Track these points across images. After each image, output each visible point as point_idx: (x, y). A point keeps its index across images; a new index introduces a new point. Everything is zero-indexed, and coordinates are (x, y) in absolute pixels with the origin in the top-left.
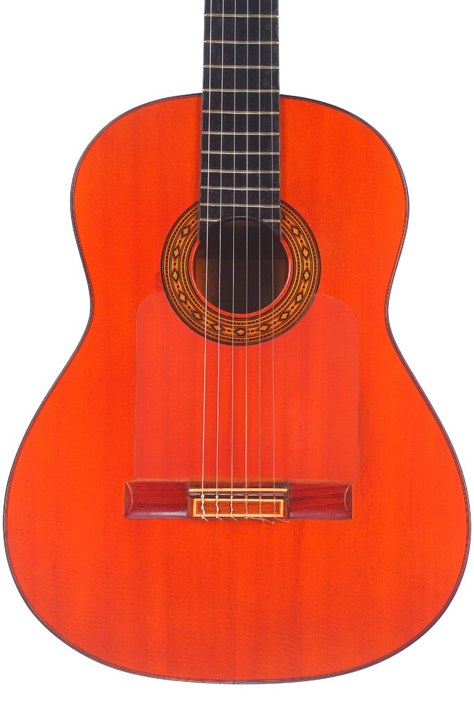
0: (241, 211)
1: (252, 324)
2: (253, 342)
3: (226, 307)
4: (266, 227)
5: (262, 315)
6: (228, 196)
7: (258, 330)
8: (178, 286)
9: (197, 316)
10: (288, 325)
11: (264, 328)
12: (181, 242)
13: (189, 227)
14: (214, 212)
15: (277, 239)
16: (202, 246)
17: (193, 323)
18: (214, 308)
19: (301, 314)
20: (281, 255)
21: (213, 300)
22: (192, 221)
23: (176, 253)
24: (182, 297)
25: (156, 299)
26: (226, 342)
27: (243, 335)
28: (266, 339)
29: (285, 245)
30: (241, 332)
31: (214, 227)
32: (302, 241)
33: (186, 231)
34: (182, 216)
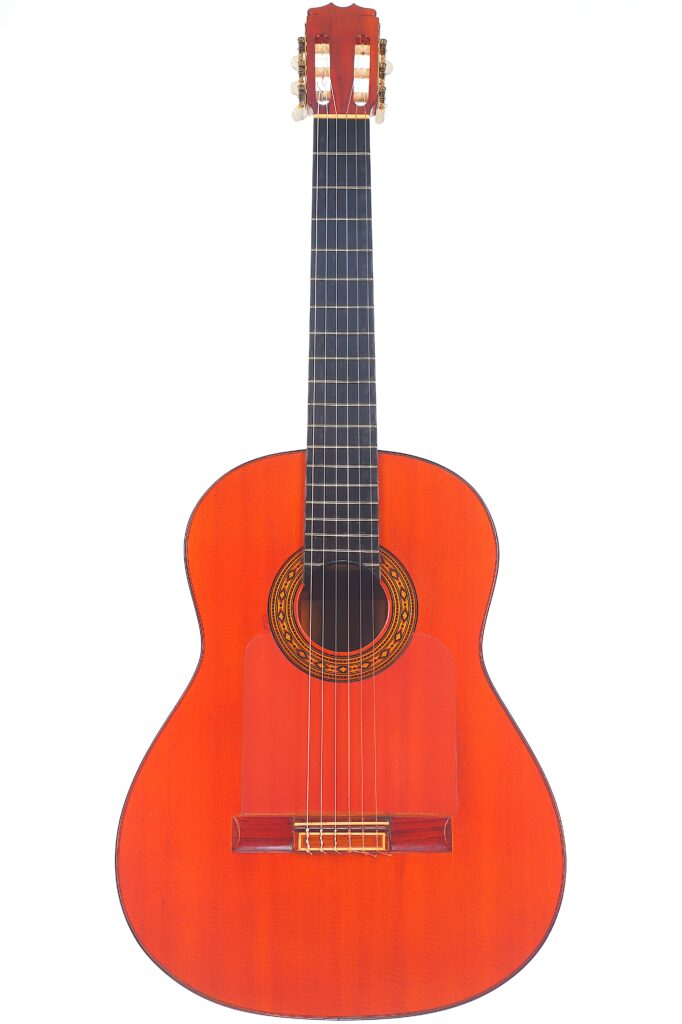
0: (343, 556)
1: (353, 662)
2: (355, 679)
3: (329, 646)
4: (367, 571)
5: (364, 653)
6: (330, 542)
7: (359, 667)
8: (284, 626)
9: (302, 654)
10: (388, 662)
11: (366, 665)
12: (287, 585)
13: (294, 571)
14: (317, 557)
15: (376, 581)
16: (306, 589)
17: (298, 662)
18: (317, 646)
19: (400, 652)
20: (381, 596)
21: (317, 639)
22: (296, 565)
23: (282, 595)
24: (288, 637)
25: (263, 638)
26: (329, 679)
27: (346, 672)
28: (367, 675)
29: (384, 587)
30: (343, 669)
31: (317, 570)
32: (400, 583)
33: (291, 575)
34: (287, 561)
